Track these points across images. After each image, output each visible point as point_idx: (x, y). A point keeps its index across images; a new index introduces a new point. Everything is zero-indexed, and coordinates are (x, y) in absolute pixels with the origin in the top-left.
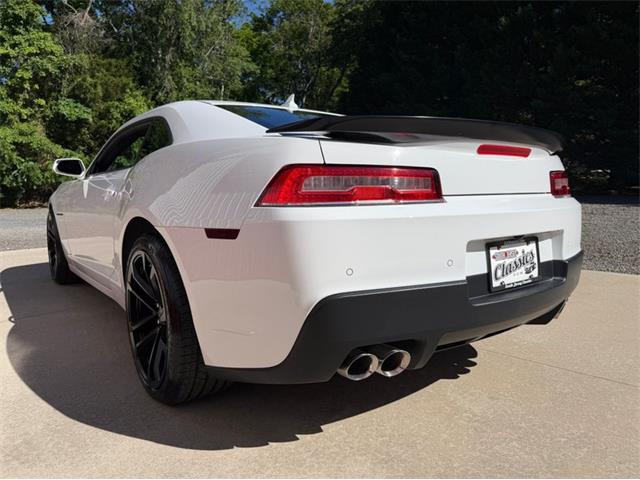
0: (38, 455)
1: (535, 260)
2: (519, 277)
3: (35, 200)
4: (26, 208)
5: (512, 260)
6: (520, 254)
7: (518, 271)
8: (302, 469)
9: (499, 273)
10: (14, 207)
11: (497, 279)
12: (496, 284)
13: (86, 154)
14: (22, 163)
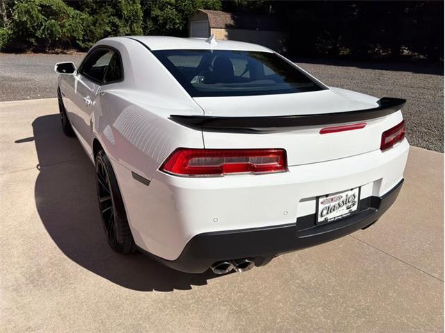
0: (44, 281)
1: (356, 199)
2: (341, 212)
3: (58, 48)
4: (53, 53)
5: (337, 202)
7: (340, 209)
8: (186, 312)
9: (325, 212)
10: (45, 52)
11: (322, 216)
12: (320, 219)
13: (91, 14)
14: (46, 21)
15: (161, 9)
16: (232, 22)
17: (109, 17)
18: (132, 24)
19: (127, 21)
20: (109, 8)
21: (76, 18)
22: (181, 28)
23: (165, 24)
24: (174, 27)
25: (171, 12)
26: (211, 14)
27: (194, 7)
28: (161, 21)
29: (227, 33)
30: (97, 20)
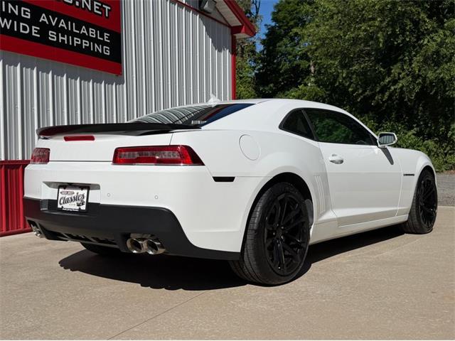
1: (85, 200)
2: (73, 206)
5: (70, 196)
6: (75, 195)
7: (72, 203)
9: (62, 201)
11: (60, 204)
12: (59, 206)
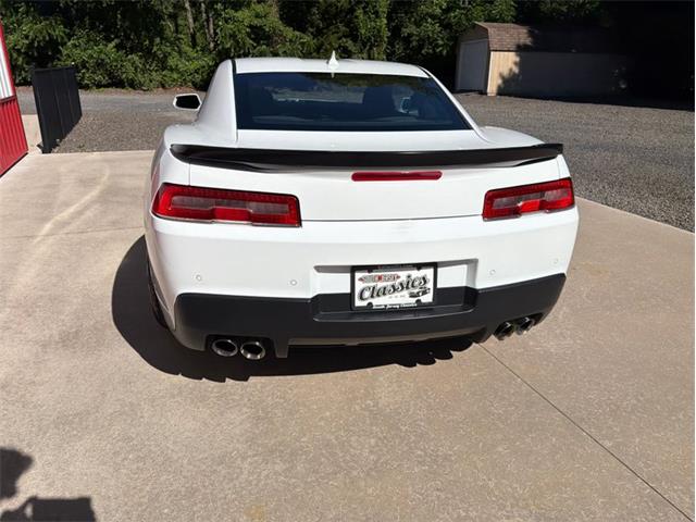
5: (389, 283)
6: (403, 279)
9: (367, 294)
11: (362, 299)
14: (255, 48)
15: (418, 24)
16: (529, 41)
17: (340, 38)
18: (371, 48)
19: (364, 45)
20: (340, 25)
21: (295, 42)
22: (445, 52)
23: (421, 47)
24: (434, 50)
25: (431, 28)
26: (493, 30)
27: (468, 20)
28: (414, 43)
29: (518, 59)
30: (322, 44)
